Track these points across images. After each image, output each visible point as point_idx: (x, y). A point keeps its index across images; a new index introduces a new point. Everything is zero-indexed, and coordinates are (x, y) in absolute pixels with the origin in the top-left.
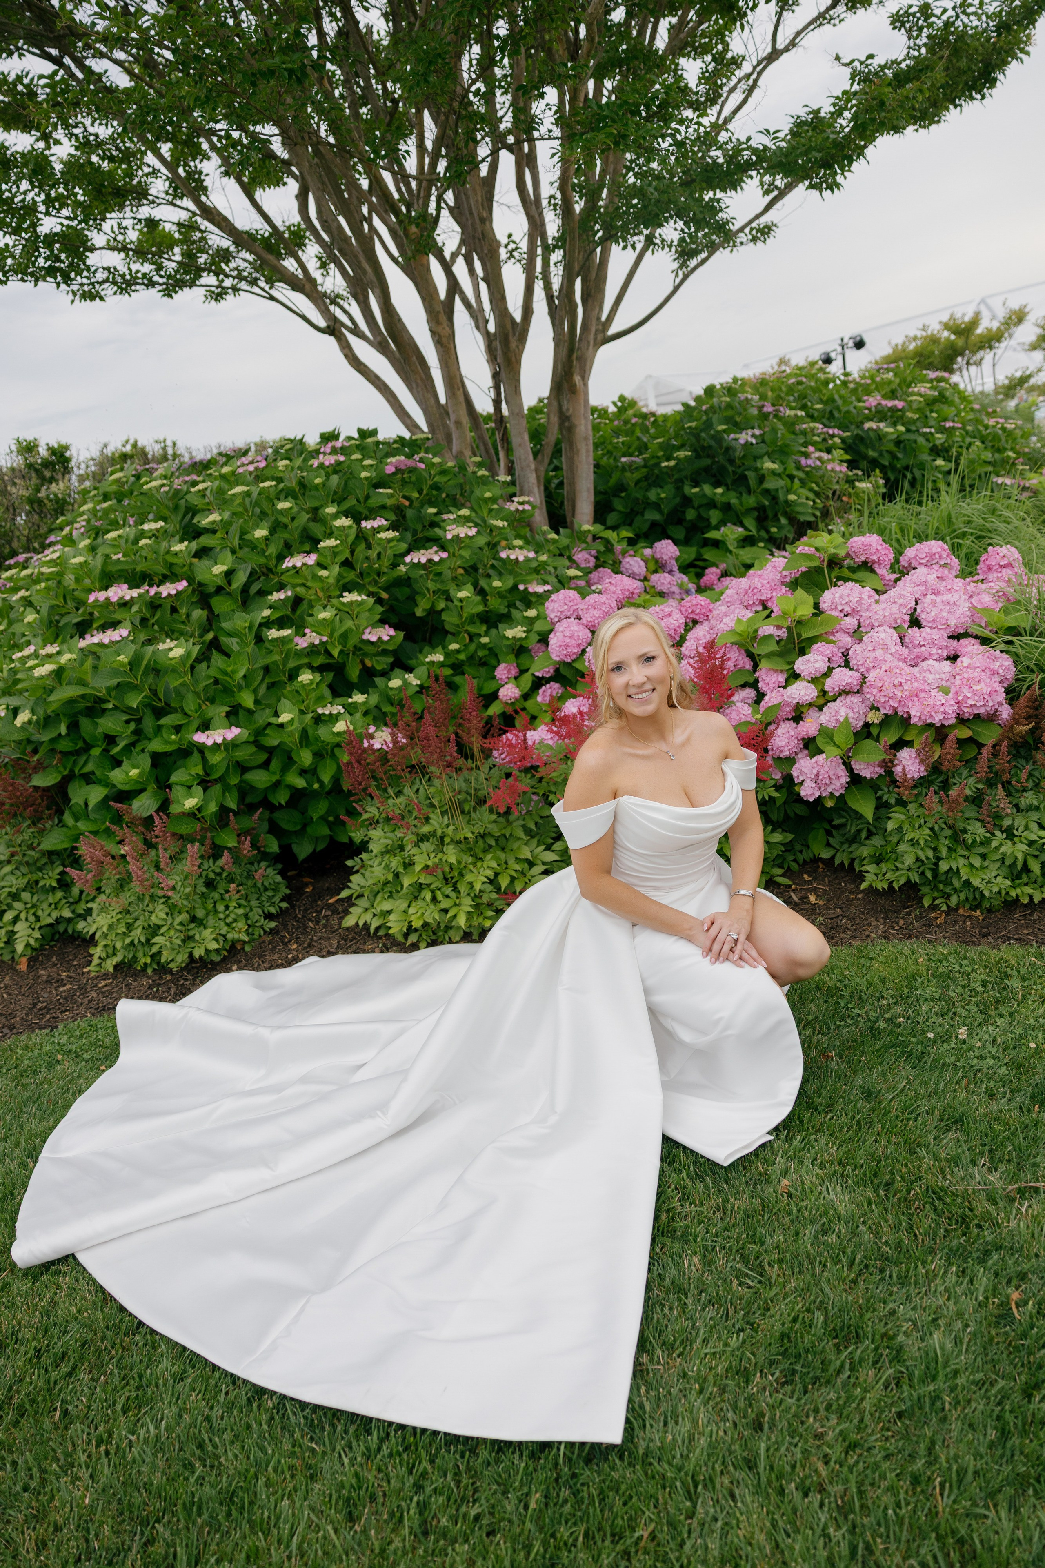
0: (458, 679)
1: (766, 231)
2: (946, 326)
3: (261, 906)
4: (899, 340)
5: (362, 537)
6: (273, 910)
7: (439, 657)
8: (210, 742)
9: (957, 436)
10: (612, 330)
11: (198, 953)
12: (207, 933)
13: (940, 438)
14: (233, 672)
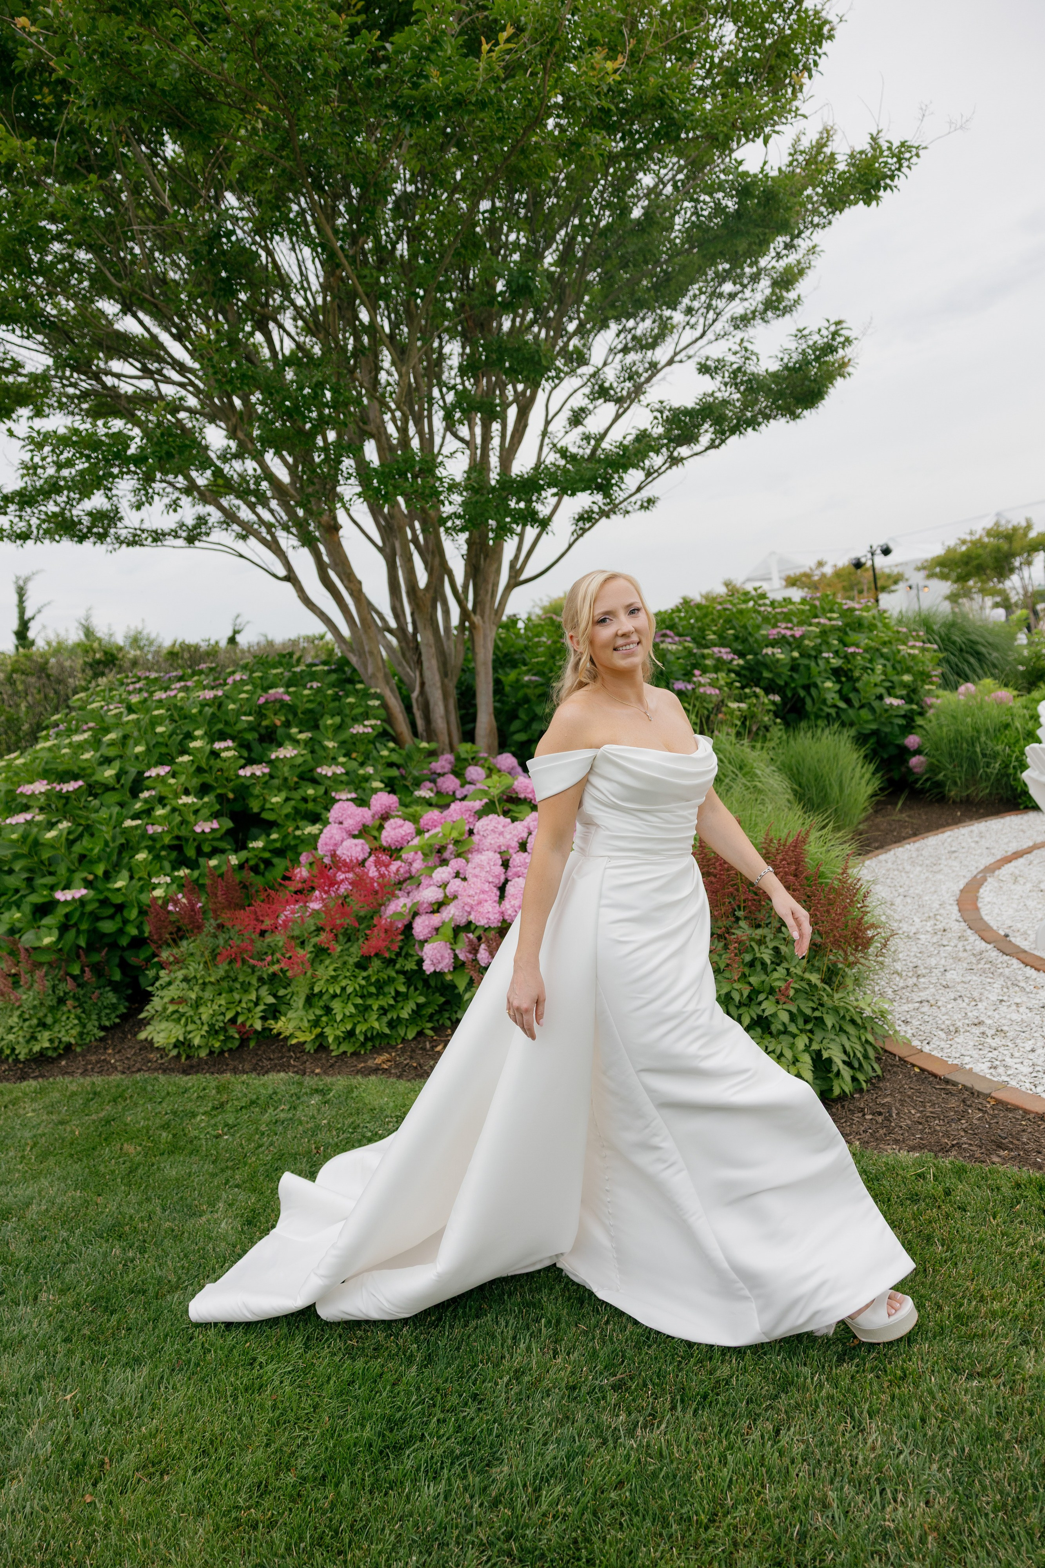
0: (276, 861)
1: (650, 502)
2: (989, 533)
3: (99, 1019)
4: (952, 542)
5: (215, 754)
6: (107, 1024)
7: (259, 844)
8: (62, 899)
9: (859, 660)
10: (523, 577)
11: (36, 1048)
12: (46, 1034)
13: (836, 662)
14: (92, 849)
